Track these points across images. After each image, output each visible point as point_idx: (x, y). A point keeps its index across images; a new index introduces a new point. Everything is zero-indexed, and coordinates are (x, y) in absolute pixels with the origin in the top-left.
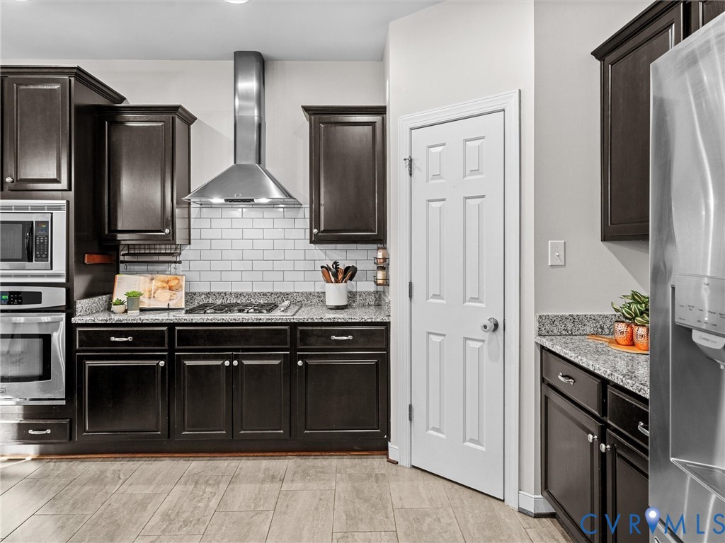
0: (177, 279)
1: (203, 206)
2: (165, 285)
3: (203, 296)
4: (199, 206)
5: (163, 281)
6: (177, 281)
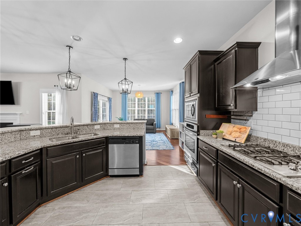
0: (246, 128)
1: (264, 89)
2: (238, 130)
3: (262, 140)
4: (262, 90)
5: (238, 128)
6: (245, 129)
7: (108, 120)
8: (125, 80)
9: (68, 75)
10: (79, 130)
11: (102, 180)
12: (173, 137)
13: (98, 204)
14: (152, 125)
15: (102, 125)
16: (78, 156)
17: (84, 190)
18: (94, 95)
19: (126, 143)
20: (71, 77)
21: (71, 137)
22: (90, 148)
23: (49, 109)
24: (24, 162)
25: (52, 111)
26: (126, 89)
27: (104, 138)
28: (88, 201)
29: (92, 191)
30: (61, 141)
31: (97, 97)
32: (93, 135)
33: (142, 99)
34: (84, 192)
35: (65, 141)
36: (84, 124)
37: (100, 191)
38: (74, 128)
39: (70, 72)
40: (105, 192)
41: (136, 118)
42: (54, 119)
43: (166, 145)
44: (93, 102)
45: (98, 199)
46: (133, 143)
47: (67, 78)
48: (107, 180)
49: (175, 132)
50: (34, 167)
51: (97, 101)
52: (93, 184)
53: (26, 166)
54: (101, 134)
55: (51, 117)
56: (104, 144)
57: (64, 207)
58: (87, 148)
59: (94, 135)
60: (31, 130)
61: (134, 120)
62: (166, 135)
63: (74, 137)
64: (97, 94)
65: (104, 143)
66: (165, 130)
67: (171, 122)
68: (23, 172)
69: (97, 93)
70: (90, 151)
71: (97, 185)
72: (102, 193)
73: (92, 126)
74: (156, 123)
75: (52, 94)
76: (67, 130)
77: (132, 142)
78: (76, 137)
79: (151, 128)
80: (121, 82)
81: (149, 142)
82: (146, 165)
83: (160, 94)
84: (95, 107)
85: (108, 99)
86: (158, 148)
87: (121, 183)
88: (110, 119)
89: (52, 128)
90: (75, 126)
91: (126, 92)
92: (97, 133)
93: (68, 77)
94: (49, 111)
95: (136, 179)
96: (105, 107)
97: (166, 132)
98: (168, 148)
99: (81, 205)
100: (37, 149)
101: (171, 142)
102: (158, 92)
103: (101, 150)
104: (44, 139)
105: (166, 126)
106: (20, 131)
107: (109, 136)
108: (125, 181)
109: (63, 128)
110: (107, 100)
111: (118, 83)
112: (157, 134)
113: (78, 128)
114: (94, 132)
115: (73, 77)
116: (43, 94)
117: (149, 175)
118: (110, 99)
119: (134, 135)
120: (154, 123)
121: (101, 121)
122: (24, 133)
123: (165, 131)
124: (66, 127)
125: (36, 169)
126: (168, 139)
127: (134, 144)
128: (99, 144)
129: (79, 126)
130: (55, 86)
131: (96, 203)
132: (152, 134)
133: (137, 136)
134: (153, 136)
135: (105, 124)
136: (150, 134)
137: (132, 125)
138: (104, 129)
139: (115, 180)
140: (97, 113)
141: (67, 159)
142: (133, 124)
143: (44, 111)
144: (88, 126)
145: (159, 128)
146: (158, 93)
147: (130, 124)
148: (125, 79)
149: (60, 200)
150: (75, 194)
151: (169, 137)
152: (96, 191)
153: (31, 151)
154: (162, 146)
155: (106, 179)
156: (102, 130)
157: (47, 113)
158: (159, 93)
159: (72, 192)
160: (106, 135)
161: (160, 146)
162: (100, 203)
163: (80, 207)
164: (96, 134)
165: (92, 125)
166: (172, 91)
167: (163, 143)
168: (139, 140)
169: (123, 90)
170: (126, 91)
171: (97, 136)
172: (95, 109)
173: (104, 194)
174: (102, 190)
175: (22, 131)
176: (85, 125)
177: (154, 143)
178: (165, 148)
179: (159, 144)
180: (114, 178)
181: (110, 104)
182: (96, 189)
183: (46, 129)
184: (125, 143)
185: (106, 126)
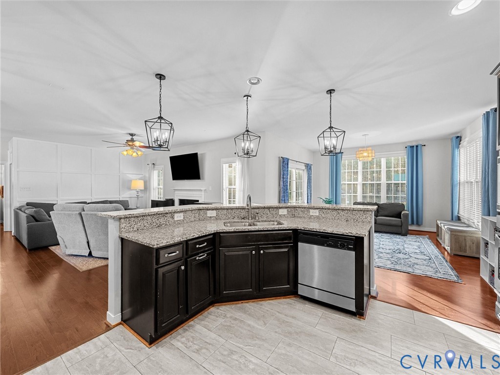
7: (306, 202)
8: (330, 130)
9: (245, 136)
10: (257, 214)
11: (288, 299)
12: (461, 251)
13: (277, 335)
14: (398, 215)
15: (290, 210)
16: (254, 252)
17: (262, 305)
18: (283, 162)
19: (329, 246)
20: (249, 139)
21: (248, 224)
22: (270, 242)
23: (230, 184)
24: (197, 246)
25: (233, 187)
26: (332, 146)
27: (291, 231)
28: (265, 324)
29: (272, 311)
30: (234, 228)
31: (288, 164)
32: (276, 223)
33: (372, 163)
34: (261, 308)
35: (239, 228)
36: (264, 205)
37: (284, 316)
38: (253, 211)
39: (248, 131)
40: (290, 320)
41: (360, 200)
42: (234, 198)
43: (435, 267)
44: (282, 172)
45: (279, 327)
46: (343, 247)
47: (244, 140)
48: (296, 302)
49: (468, 239)
50: (208, 255)
51: (288, 171)
52: (275, 301)
53: (200, 251)
54: (288, 224)
55: (232, 195)
56: (291, 240)
57: (236, 318)
58: (266, 243)
59: (277, 225)
60: (208, 209)
61: (354, 204)
62: (438, 245)
63: (252, 224)
64: (288, 160)
65: (290, 238)
66: (435, 230)
67: (456, 213)
68: (197, 258)
69: (287, 158)
70: (270, 248)
71: (279, 303)
72: (286, 320)
73: (275, 210)
74: (408, 214)
75: (233, 164)
76: (243, 213)
77: (341, 245)
78: (254, 225)
79: (394, 223)
80: (322, 135)
81: (388, 251)
82: (374, 298)
83: (419, 148)
84: (284, 180)
85: (305, 166)
86: (410, 270)
87: (319, 316)
88: (309, 201)
89: (228, 209)
90: (253, 208)
91: (331, 152)
92: (282, 222)
93: (245, 138)
94: (230, 187)
95: (349, 319)
96: (300, 181)
97: (438, 236)
98: (439, 275)
99: (256, 326)
100: (209, 233)
101: (452, 262)
102: (414, 144)
103: (286, 250)
104: (219, 221)
105: (439, 222)
106: (199, 209)
107: (299, 228)
108: (326, 314)
109: (239, 210)
110: (304, 168)
111: (318, 137)
112: (410, 239)
113: (257, 211)
114: (278, 220)
115: (252, 138)
116: (224, 165)
117: (380, 321)
118: (308, 167)
119: (344, 232)
120: (402, 213)
121: (293, 202)
122: (202, 212)
123: (436, 234)
124: (243, 208)
125: (209, 258)
126: (443, 254)
127: (345, 249)
128: (283, 239)
129: (258, 208)
130: (235, 153)
131: (276, 332)
132: (398, 236)
133: (350, 234)
134: (398, 240)
135: (295, 207)
136: (392, 236)
137: (342, 213)
138: (294, 216)
139: (309, 306)
140: (287, 189)
141: (241, 253)
142: (346, 211)
143: (224, 187)
144: (270, 209)
145: (418, 224)
146: (413, 147)
147: (339, 212)
148: (331, 128)
149: (233, 306)
150: (250, 305)
151: (448, 248)
152: (277, 314)
153: (204, 234)
154: (423, 267)
155: (295, 299)
156: (290, 217)
157: (228, 189)
158: (417, 146)
159: (247, 301)
160: (295, 226)
161: (415, 266)
162: (282, 335)
163: (253, 327)
164: (279, 223)
165: (275, 208)
166: (458, 137)
167: (425, 260)
168: (356, 244)
169: (326, 148)
170: (332, 149)
171: (280, 226)
172: (284, 183)
173: (287, 322)
174: (286, 315)
175: (201, 209)
176: (266, 208)
177: (401, 256)
178: (429, 274)
179: (413, 260)
180: (307, 302)
181: (308, 174)
182: (278, 310)
183: (221, 209)
184: (326, 245)
185: (296, 211)
